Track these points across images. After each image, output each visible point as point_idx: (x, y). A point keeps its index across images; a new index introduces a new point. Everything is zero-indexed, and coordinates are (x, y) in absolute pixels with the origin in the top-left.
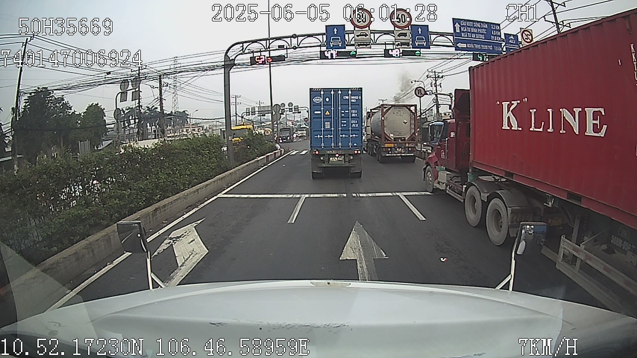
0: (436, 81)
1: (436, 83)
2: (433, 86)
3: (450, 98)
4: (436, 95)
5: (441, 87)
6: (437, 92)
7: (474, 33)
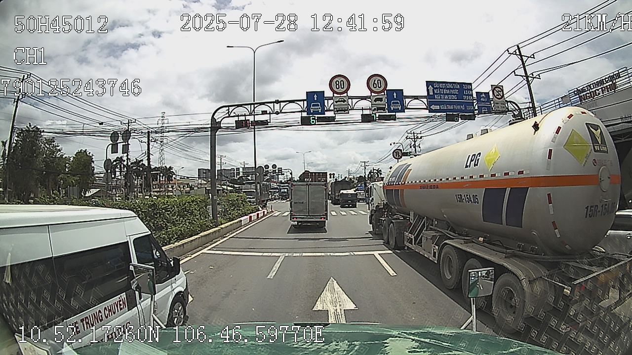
1: (415, 144)
2: (412, 147)
6: (416, 153)
7: (446, 94)
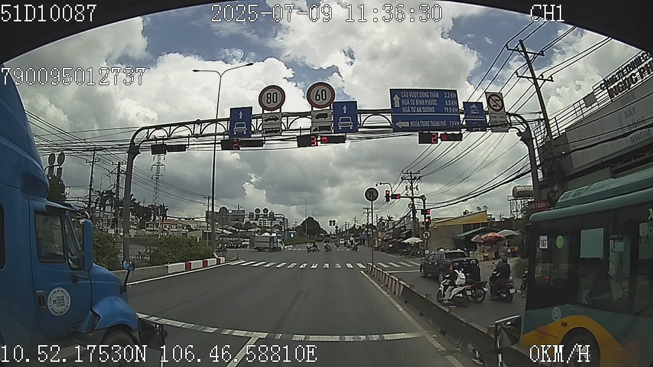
0: (412, 183)
1: (412, 186)
2: (409, 189)
3: (422, 202)
4: (412, 199)
5: (417, 190)
6: (413, 195)
7: (419, 106)
